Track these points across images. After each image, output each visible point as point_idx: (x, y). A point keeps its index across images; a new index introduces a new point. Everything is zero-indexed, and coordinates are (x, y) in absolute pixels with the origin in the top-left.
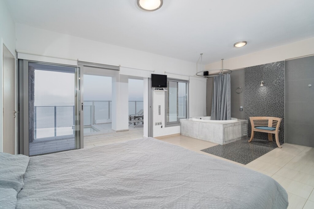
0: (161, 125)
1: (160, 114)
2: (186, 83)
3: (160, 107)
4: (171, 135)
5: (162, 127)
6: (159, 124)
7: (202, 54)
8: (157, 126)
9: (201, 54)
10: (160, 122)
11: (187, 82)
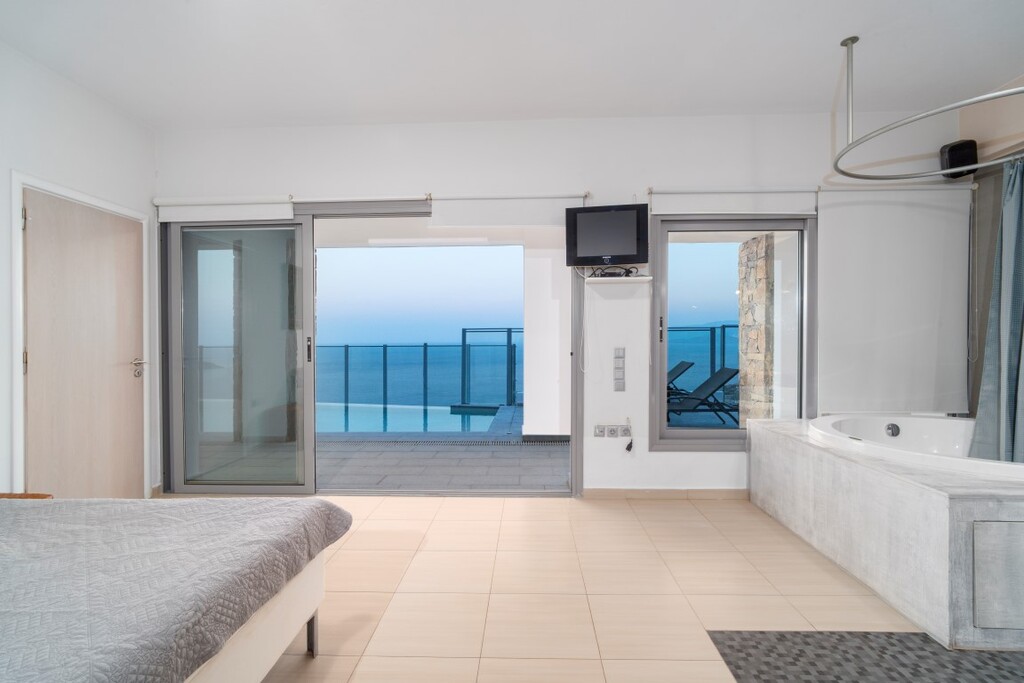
0: (626, 440)
1: (620, 386)
2: (802, 232)
3: (620, 356)
4: (688, 491)
5: (629, 447)
6: (613, 432)
7: (854, 39)
8: (606, 439)
9: (844, 43)
10: (620, 421)
11: (802, 224)
